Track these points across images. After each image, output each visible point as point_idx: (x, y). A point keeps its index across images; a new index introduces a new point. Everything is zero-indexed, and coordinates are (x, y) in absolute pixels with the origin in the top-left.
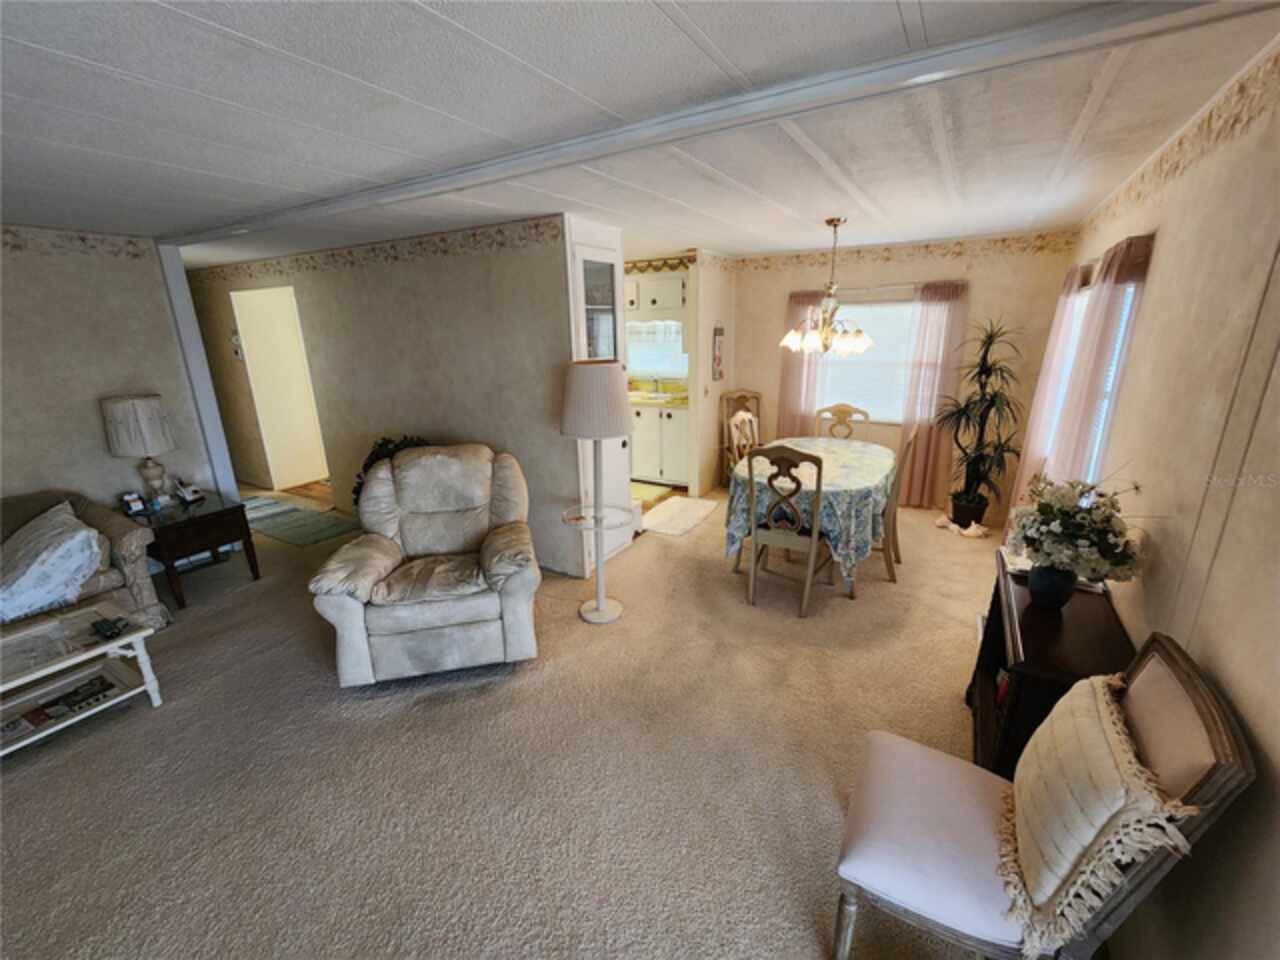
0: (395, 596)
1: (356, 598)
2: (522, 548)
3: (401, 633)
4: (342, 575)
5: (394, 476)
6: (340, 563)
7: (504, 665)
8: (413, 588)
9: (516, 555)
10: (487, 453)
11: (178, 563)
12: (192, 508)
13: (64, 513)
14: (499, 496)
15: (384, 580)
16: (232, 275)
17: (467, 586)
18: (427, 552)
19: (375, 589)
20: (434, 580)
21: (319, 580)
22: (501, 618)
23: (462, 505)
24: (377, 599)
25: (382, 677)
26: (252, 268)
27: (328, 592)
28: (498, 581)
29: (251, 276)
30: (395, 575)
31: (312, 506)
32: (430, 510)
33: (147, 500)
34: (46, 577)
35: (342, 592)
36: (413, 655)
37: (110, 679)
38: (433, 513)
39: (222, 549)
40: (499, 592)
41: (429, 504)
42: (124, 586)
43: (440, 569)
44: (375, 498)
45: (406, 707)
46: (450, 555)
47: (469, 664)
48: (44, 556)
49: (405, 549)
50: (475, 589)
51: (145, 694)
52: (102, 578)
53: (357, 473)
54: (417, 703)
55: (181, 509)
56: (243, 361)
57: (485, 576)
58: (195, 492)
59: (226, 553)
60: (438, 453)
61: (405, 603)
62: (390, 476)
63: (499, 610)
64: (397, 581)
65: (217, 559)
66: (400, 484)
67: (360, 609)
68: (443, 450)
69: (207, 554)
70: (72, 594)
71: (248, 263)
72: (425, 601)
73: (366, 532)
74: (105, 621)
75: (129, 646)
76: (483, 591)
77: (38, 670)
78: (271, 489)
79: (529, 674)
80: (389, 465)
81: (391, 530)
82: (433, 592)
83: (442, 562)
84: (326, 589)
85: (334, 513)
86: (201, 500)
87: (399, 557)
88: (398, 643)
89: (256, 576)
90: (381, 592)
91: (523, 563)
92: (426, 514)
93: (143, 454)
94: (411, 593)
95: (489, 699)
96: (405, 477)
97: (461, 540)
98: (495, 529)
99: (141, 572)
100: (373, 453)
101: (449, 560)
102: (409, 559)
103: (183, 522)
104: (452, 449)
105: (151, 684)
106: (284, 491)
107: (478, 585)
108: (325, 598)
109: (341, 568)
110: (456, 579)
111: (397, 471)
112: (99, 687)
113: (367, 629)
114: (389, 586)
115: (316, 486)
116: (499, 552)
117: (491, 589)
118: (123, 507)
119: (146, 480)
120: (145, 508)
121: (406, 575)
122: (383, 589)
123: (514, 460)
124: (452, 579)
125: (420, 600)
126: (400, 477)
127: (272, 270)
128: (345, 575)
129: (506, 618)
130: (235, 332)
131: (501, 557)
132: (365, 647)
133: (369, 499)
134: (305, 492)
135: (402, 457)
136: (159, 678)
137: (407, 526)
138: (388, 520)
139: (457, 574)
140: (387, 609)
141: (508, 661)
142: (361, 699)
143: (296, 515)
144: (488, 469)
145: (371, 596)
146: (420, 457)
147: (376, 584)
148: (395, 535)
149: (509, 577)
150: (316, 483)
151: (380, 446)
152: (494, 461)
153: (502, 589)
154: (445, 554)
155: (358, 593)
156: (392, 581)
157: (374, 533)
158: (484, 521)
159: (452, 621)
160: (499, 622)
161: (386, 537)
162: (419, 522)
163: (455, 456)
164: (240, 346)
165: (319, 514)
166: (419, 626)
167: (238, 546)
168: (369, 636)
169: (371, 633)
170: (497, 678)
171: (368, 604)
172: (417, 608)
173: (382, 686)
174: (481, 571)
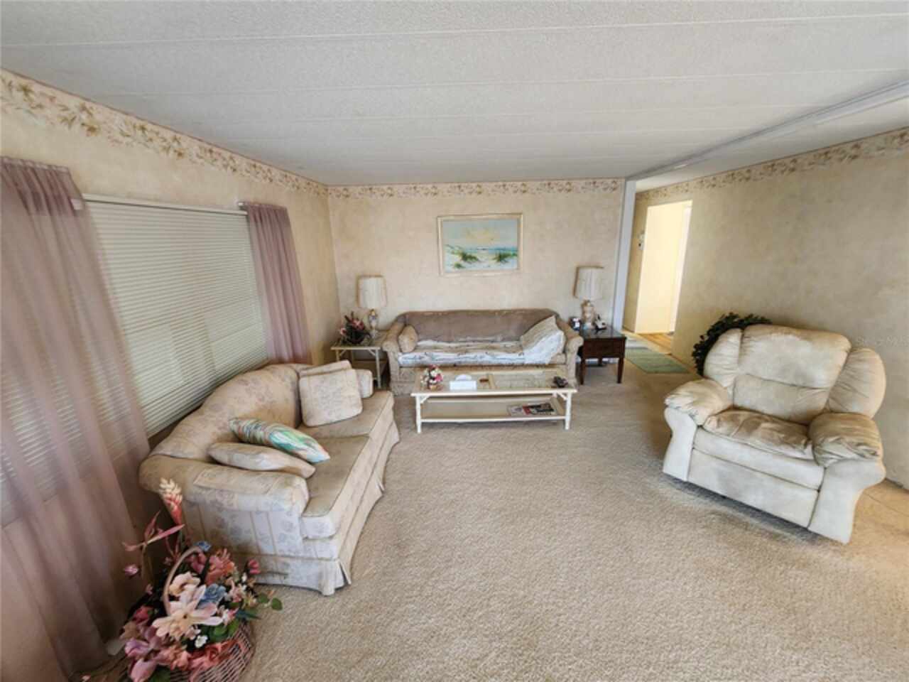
0: (721, 430)
1: (694, 420)
2: (868, 440)
3: (719, 458)
4: (689, 400)
5: (742, 343)
6: (687, 392)
7: (805, 530)
8: (738, 431)
9: (859, 444)
10: (845, 344)
11: (587, 360)
12: (600, 332)
13: (551, 321)
14: (846, 382)
15: (716, 415)
16: (653, 196)
17: (791, 449)
18: (753, 408)
19: (709, 419)
20: (759, 432)
21: (673, 398)
22: (819, 491)
23: (801, 382)
24: (708, 427)
25: (692, 480)
26: (668, 190)
27: (677, 408)
28: (827, 459)
29: (665, 195)
30: (724, 414)
31: (656, 349)
32: (765, 377)
33: (582, 322)
34: (541, 349)
35: (686, 412)
36: (722, 477)
37: (552, 406)
38: (768, 380)
39: (605, 360)
40: (825, 468)
41: (766, 372)
42: (565, 364)
43: (765, 425)
44: (721, 355)
45: (706, 510)
46: (774, 418)
47: (769, 510)
48: (544, 339)
49: (733, 399)
50: (799, 455)
51: (564, 421)
52: (559, 356)
53: (701, 334)
54: (713, 513)
55: (595, 331)
56: (642, 251)
57: (813, 448)
58: (603, 324)
59: (606, 363)
60: (789, 333)
61: (729, 438)
62: (738, 342)
63: (819, 483)
64: (726, 419)
65: (600, 364)
66: (745, 351)
67: (695, 428)
68: (795, 331)
69: (595, 360)
70: (547, 361)
71: (665, 188)
72: (746, 444)
73: (707, 378)
74: (559, 378)
75: (565, 395)
76: (807, 460)
77: (528, 390)
78: (632, 332)
79: (830, 553)
80: (740, 334)
81: (727, 382)
82: (755, 440)
83: (767, 421)
84: (676, 406)
85: (670, 357)
86: (604, 329)
87: (729, 404)
88: (715, 464)
89: (619, 381)
90: (712, 423)
91: (867, 455)
92: (760, 378)
93: (587, 299)
94: (735, 434)
95: (781, 548)
96: (751, 347)
97: (789, 410)
98: (829, 412)
99: (574, 359)
100: (719, 323)
101: (773, 422)
102: (735, 408)
103: (593, 339)
104: (805, 333)
105: (568, 418)
106: (641, 335)
107: (804, 454)
108: (673, 411)
109: (688, 396)
110: (780, 439)
111: (745, 340)
112: (547, 409)
113: (694, 443)
114: (719, 421)
115: (660, 336)
116: (837, 434)
117: (816, 461)
118: (571, 323)
119: (584, 313)
120: (580, 327)
121: (733, 419)
122: (714, 420)
123: (877, 357)
124: (776, 438)
125: (743, 442)
126: (747, 344)
127: (681, 189)
128: (690, 401)
129: (823, 492)
130: (643, 232)
131: (838, 439)
132: (688, 455)
133: (715, 355)
134: (652, 338)
135: (751, 331)
136: (572, 415)
137: (740, 384)
138: (727, 374)
139: (782, 436)
140: (714, 436)
141: (810, 529)
142: (673, 486)
143: (646, 352)
144: (841, 358)
145: (704, 424)
146: (771, 333)
147: (709, 416)
148: (730, 387)
149: (843, 460)
150: (661, 334)
151: (727, 318)
152: (851, 351)
153: (830, 466)
154: (769, 416)
155: (697, 417)
156: (722, 419)
157: (713, 380)
158: (820, 402)
159: (766, 470)
160: (816, 492)
161: (721, 386)
162: (752, 384)
163: (806, 338)
164: (643, 241)
165: (660, 355)
166: (735, 461)
167: (617, 360)
168: (693, 448)
169: (696, 447)
170: (794, 537)
171: (700, 427)
172: (739, 447)
173: (690, 486)
174: (811, 442)
